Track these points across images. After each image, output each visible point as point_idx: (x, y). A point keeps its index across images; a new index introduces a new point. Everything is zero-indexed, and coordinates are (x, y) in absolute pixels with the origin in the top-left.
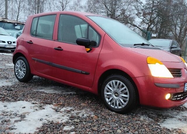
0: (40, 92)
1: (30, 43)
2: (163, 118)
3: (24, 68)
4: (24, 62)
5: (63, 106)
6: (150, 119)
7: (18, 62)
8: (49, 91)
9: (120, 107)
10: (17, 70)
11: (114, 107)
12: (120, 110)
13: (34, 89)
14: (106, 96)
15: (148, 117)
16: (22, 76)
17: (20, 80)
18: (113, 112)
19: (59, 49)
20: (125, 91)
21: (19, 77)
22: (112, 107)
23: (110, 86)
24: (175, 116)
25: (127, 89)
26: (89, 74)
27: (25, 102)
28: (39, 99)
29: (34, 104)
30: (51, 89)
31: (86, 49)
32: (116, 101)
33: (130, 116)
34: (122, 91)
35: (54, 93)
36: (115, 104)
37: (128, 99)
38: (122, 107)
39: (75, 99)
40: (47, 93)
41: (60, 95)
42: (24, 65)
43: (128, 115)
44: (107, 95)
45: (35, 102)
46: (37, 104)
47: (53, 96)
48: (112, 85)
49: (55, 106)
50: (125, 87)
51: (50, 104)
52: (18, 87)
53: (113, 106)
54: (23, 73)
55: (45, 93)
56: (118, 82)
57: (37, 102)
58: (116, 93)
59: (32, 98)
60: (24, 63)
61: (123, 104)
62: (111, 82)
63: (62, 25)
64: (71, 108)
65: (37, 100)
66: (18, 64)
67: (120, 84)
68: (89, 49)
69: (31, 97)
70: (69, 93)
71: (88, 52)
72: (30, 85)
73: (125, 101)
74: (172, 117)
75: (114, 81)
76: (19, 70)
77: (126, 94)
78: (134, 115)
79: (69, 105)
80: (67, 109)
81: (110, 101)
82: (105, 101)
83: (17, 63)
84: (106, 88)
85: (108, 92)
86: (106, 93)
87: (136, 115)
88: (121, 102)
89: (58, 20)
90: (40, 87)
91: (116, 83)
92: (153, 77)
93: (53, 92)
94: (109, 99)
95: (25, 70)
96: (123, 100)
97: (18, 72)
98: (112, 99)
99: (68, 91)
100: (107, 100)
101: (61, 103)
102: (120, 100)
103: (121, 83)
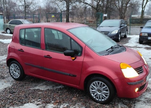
0: (37, 90)
3: (19, 70)
4: (17, 66)
5: (60, 103)
6: (125, 106)
9: (103, 100)
11: (99, 100)
12: (103, 102)
14: (91, 92)
15: (123, 104)
16: (17, 76)
17: (15, 79)
18: (98, 104)
19: (48, 57)
20: (106, 89)
21: (15, 77)
22: (97, 100)
23: (94, 85)
26: (76, 76)
27: (30, 104)
30: (43, 85)
31: (72, 58)
32: (100, 96)
34: (103, 89)
35: (47, 89)
37: (108, 95)
42: (18, 68)
47: (48, 93)
49: (55, 104)
50: (106, 86)
51: (50, 103)
54: (18, 74)
55: (41, 91)
56: (100, 82)
57: (39, 103)
59: (34, 98)
61: (105, 98)
62: (94, 83)
63: (47, 36)
64: (67, 105)
65: (38, 100)
68: (74, 58)
71: (73, 60)
75: (97, 82)
77: (107, 91)
79: (64, 101)
80: (64, 106)
81: (95, 96)
82: (91, 96)
83: (11, 66)
84: (91, 87)
85: (92, 89)
88: (104, 97)
90: (34, 84)
94: (94, 94)
95: (19, 72)
96: (105, 95)
97: (13, 73)
98: (97, 94)
101: (58, 101)
102: (103, 95)
103: (103, 83)
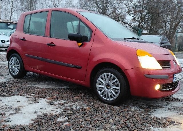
0: (34, 87)
1: (24, 40)
2: (153, 108)
3: (18, 64)
5: (57, 99)
6: (141, 109)
7: (12, 59)
8: (42, 86)
9: (112, 99)
10: (12, 67)
11: (107, 99)
12: (112, 102)
13: (28, 85)
14: (98, 89)
15: (139, 108)
16: (16, 73)
17: (15, 77)
18: (106, 104)
19: (52, 45)
20: (116, 83)
21: (13, 74)
22: (104, 100)
23: (102, 79)
24: (164, 106)
25: (118, 81)
26: (82, 68)
27: (19, 96)
28: (33, 94)
29: (28, 98)
30: (45, 84)
31: (78, 43)
32: (108, 93)
33: (121, 107)
34: (113, 84)
35: (48, 87)
36: (107, 96)
37: (119, 91)
38: (114, 98)
39: (68, 93)
40: (41, 87)
41: (54, 90)
42: (18, 62)
43: (119, 106)
44: (100, 88)
45: (29, 97)
46: (31, 98)
47: (47, 90)
48: (104, 78)
49: (49, 99)
50: (116, 79)
51: (44, 98)
52: (12, 83)
53: (105, 98)
54: (17, 70)
55: (39, 88)
56: (110, 74)
57: (31, 96)
58: (108, 85)
59: (27, 93)
60: (18, 60)
61: (114, 96)
62: (102, 75)
63: (54, 21)
64: (65, 101)
65: (31, 95)
66: (12, 61)
67: (111, 76)
68: (80, 44)
69: (25, 92)
70: (63, 88)
71: (80, 46)
72: (24, 81)
73: (116, 93)
74: (162, 107)
75: (105, 74)
76: (13, 67)
77: (117, 86)
78: (126, 106)
79: (62, 98)
80: (61, 102)
81: (103, 94)
82: (98, 93)
84: (98, 81)
85: (100, 84)
86: (98, 86)
87: (127, 106)
88: (113, 94)
89: (50, 16)
90: (34, 83)
91: (108, 76)
92: (143, 69)
93: (46, 87)
94: (101, 91)
95: (19, 67)
97: (12, 69)
98: (104, 91)
99: (61, 86)
100: (99, 92)
101: (55, 97)
102: (112, 92)
103: (113, 75)
